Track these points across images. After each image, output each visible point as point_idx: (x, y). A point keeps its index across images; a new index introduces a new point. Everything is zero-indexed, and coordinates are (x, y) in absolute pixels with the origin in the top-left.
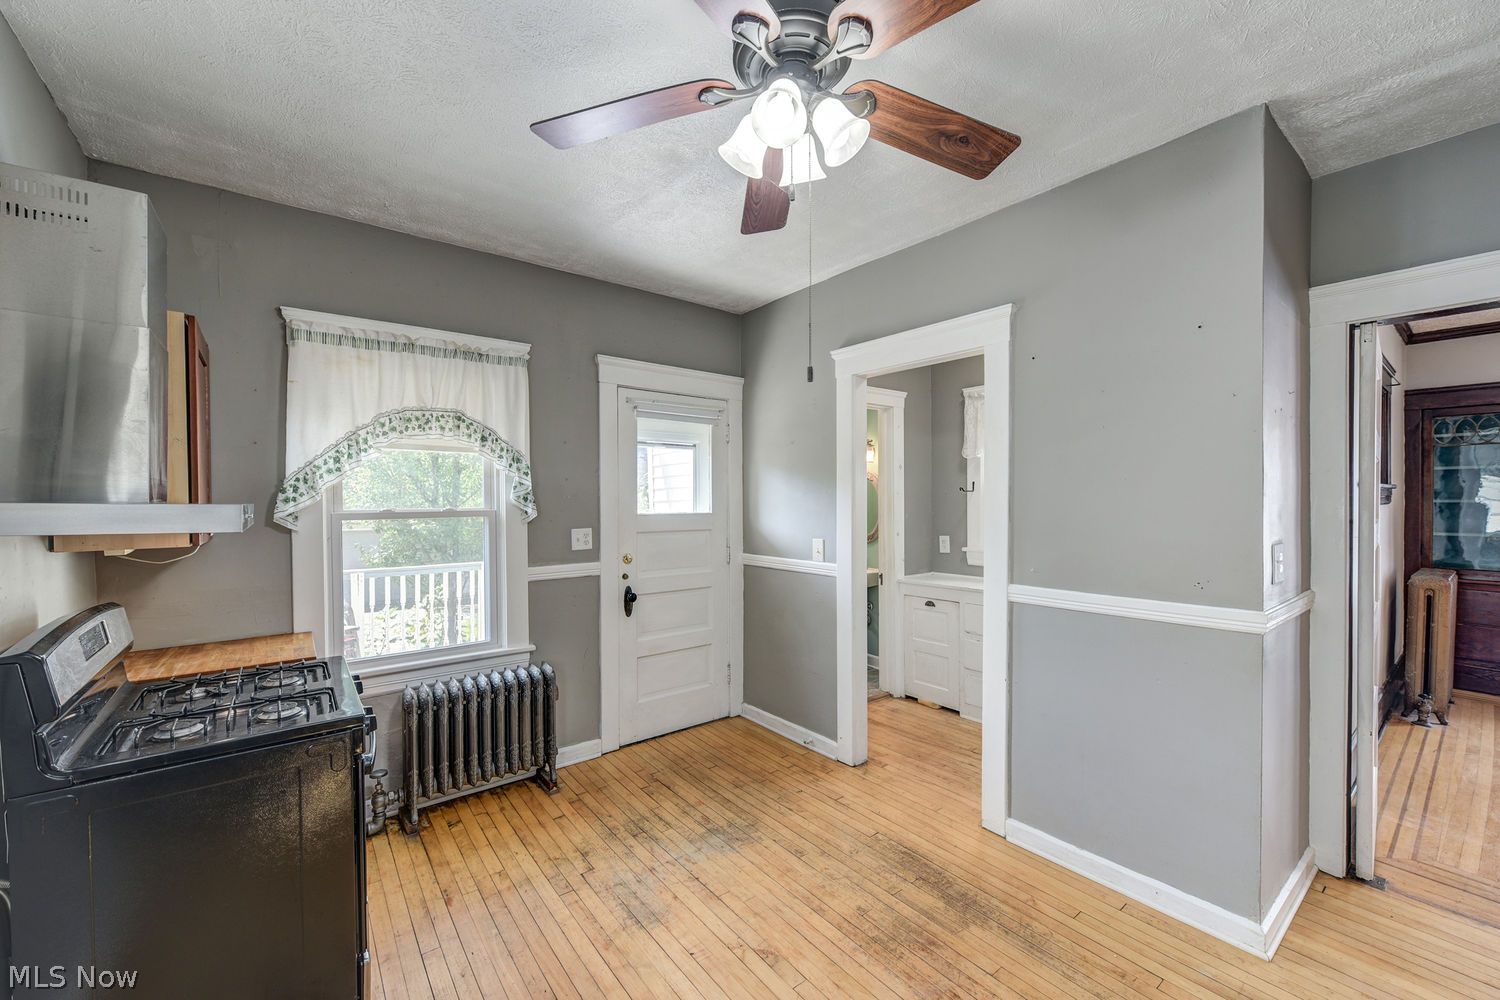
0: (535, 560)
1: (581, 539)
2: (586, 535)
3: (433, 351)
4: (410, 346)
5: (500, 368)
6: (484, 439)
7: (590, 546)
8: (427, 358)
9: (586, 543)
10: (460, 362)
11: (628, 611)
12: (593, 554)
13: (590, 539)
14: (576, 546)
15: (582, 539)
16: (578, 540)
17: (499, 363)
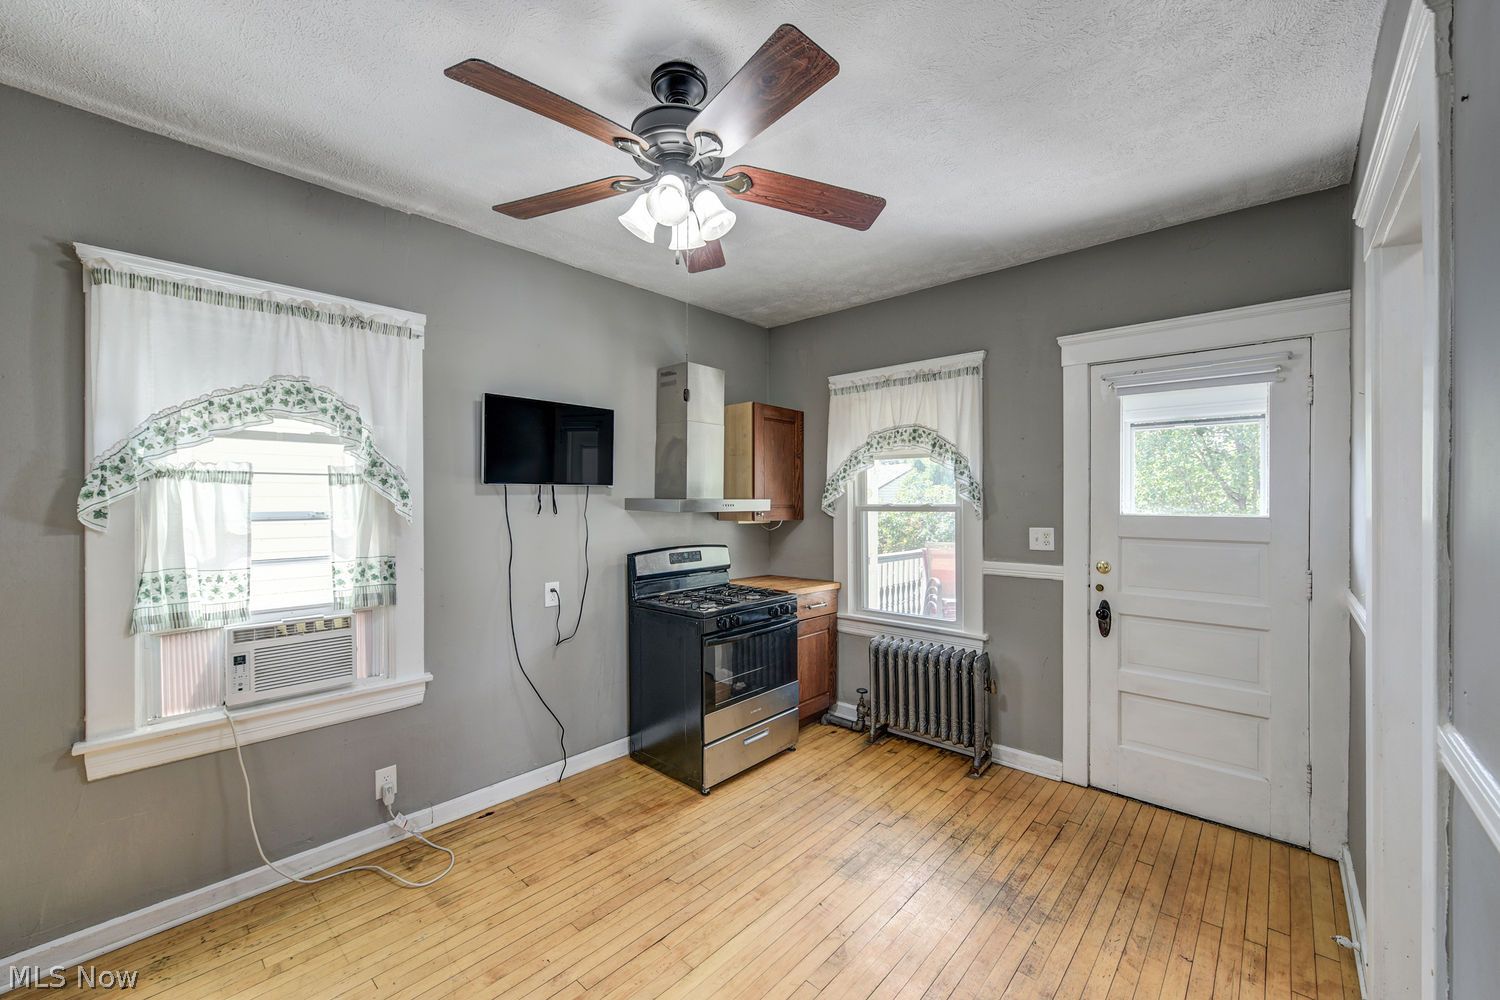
0: (989, 554)
1: (1040, 538)
2: (1046, 536)
3: (902, 382)
4: (887, 383)
5: (951, 382)
6: (934, 445)
7: (1051, 547)
8: (898, 388)
9: (1047, 543)
10: (921, 385)
11: (1105, 631)
12: (1056, 557)
13: (1051, 539)
14: (1034, 546)
15: (1042, 539)
16: (1037, 540)
17: (950, 377)
